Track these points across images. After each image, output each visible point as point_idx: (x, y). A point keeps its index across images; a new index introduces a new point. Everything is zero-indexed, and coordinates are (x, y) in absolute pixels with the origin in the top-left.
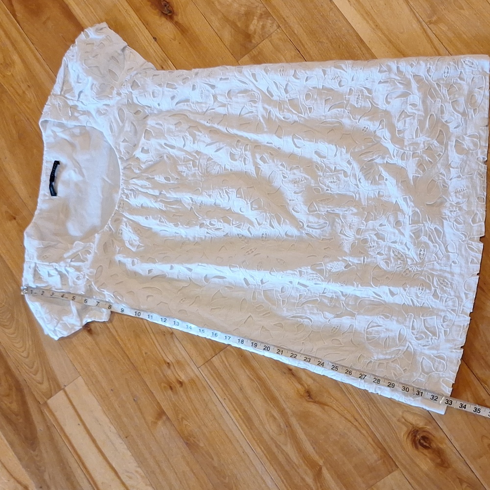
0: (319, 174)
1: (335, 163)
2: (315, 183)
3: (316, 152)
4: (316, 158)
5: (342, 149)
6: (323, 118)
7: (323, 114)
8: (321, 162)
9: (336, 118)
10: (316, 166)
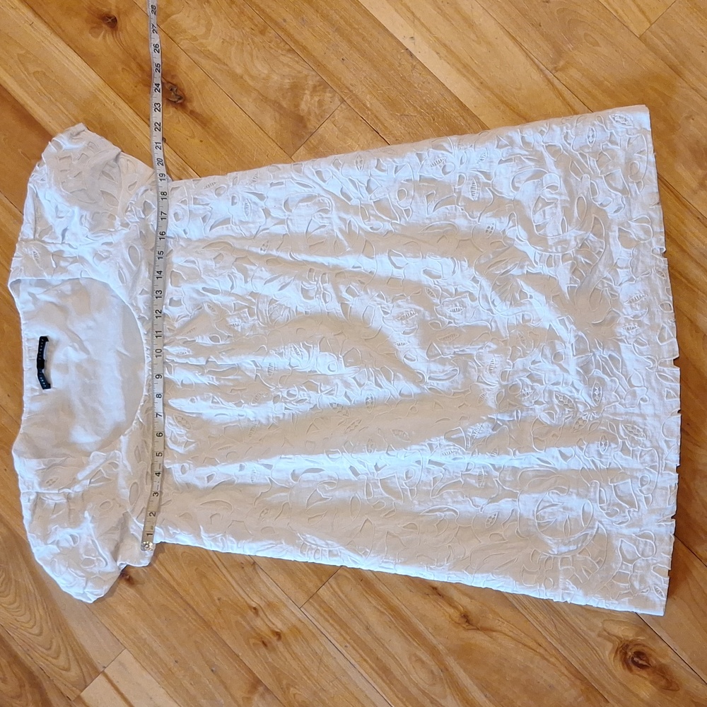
0: (434, 301)
1: (454, 283)
2: (431, 316)
3: (425, 272)
4: (426, 280)
5: (463, 262)
6: (428, 221)
7: (427, 216)
8: (435, 284)
9: (445, 220)
10: (429, 292)
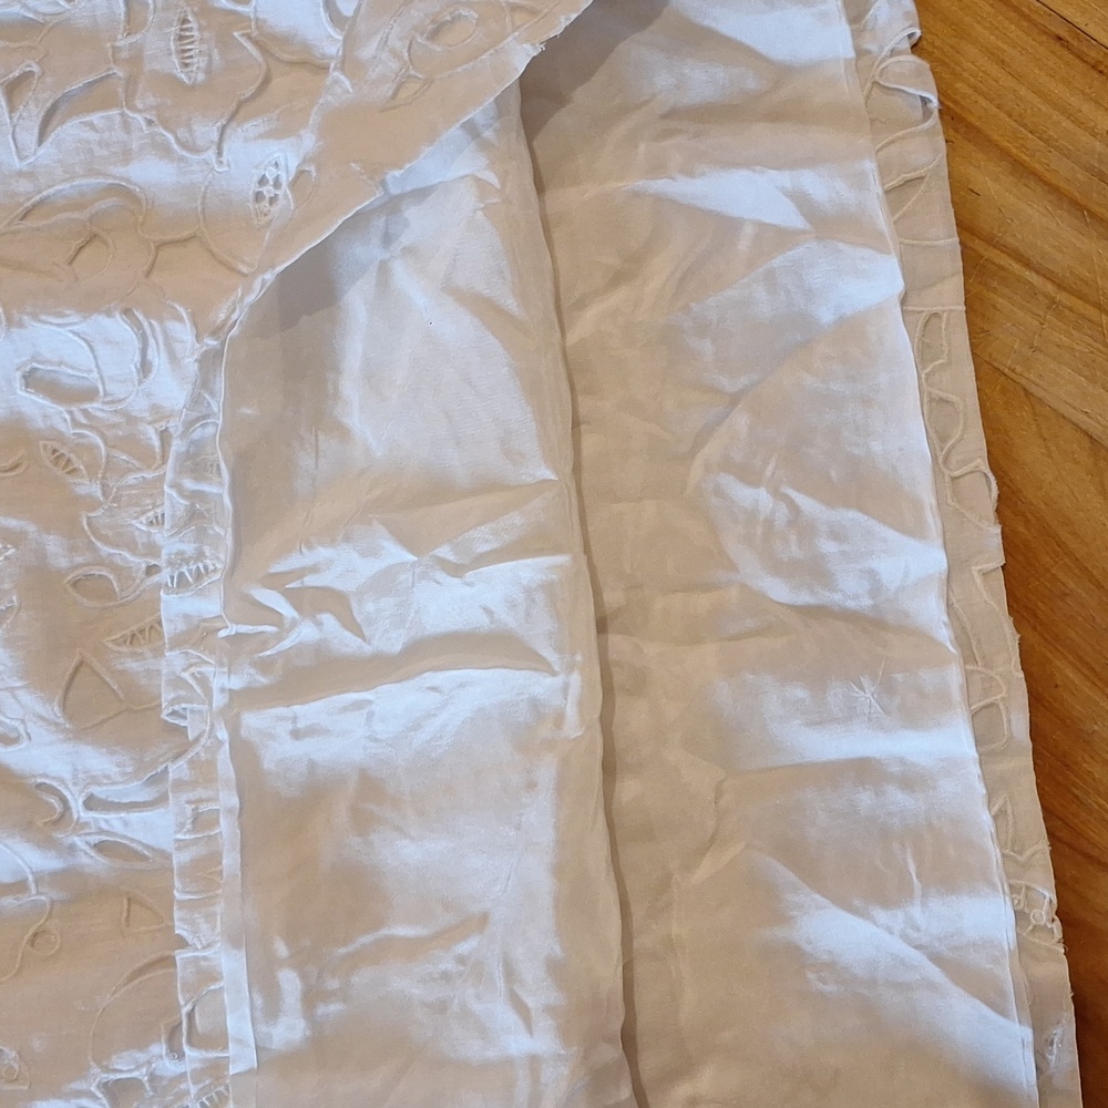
0: (81, 490)
1: (155, 408)
2: (73, 549)
3: (31, 380)
4: (37, 408)
5: (173, 326)
6: (23, 186)
7: (18, 165)
8: (76, 423)
9: (92, 172)
10: (58, 457)
